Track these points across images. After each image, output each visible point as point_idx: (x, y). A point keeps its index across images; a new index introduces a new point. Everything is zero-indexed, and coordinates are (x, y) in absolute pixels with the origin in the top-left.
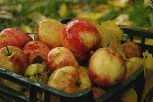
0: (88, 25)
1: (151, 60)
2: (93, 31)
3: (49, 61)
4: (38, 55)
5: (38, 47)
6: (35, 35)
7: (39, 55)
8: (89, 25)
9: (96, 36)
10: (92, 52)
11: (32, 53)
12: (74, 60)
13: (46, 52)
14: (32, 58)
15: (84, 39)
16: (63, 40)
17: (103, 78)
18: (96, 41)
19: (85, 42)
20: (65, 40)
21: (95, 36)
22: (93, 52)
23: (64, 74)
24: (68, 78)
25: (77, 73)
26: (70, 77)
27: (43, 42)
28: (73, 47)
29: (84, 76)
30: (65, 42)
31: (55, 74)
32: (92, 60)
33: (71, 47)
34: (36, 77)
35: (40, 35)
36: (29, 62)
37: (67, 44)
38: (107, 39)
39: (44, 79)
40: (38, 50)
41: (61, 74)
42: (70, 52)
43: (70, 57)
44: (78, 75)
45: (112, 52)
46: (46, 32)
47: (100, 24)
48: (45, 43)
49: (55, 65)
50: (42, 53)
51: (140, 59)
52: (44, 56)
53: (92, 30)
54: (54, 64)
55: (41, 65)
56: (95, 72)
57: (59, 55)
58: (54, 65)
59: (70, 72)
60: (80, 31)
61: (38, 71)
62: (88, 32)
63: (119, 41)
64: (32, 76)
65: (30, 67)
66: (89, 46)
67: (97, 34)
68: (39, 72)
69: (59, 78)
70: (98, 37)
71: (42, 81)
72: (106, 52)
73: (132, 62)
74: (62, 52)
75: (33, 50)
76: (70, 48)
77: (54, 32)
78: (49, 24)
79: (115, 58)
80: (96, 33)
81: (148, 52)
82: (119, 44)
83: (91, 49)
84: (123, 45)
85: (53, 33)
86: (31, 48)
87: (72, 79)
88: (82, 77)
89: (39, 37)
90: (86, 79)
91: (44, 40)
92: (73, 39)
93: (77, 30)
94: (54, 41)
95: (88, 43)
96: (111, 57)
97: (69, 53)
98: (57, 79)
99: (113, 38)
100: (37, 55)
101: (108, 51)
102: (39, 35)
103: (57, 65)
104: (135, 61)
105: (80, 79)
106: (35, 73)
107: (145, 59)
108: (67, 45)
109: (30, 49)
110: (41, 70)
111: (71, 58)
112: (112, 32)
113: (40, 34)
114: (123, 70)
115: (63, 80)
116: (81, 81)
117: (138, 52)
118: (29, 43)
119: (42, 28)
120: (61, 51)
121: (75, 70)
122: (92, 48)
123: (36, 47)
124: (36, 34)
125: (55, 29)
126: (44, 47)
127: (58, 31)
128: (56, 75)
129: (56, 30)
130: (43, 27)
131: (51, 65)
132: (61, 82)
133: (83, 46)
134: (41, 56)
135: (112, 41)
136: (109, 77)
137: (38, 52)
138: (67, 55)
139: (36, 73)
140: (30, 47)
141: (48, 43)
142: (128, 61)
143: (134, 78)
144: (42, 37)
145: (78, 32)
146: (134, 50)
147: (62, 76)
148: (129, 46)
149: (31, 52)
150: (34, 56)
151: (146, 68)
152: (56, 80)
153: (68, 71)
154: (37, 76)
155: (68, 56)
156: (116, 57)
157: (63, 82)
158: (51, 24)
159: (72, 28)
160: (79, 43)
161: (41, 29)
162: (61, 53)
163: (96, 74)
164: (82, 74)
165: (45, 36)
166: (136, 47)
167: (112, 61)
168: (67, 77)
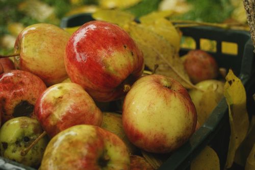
0: (114, 35)
1: (239, 88)
2: (126, 46)
3: (42, 113)
4: (22, 100)
5: (21, 83)
6: (16, 57)
7: (25, 98)
8: (116, 33)
9: (133, 55)
10: (126, 86)
11: (10, 96)
12: (91, 107)
13: (38, 92)
14: (11, 106)
15: (110, 64)
16: (68, 67)
17: (153, 138)
18: (132, 64)
19: (111, 68)
20: (73, 67)
21: (129, 55)
22: (130, 87)
23: (73, 143)
24: (81, 153)
25: (98, 140)
26: (85, 151)
27: (31, 72)
28: (88, 81)
29: (115, 143)
30: (72, 71)
31: (55, 145)
32: (128, 105)
33: (85, 81)
34: (20, 146)
35: (24, 59)
36: (6, 115)
37: (77, 75)
38: (153, 50)
39: (37, 147)
40: (22, 90)
41: (66, 144)
42: (83, 91)
43: (83, 103)
44: (102, 143)
45: (165, 83)
46: (34, 50)
47: (138, 22)
48: (35, 73)
49: (56, 122)
50: (30, 94)
51: (218, 86)
52: (33, 99)
53: (123, 44)
54: (53, 120)
55: (29, 120)
56: (136, 127)
57: (61, 101)
58: (52, 123)
59: (85, 140)
60: (99, 47)
61: (23, 133)
62: (117, 48)
63: (175, 53)
64: (13, 144)
65: (7, 125)
66: (121, 76)
67: (134, 51)
68: (26, 134)
69: (63, 156)
70: (135, 57)
71: (33, 152)
72: (155, 85)
73: (202, 91)
74: (67, 95)
75: (10, 92)
76: (83, 82)
77: (51, 50)
78: (40, 36)
79: (172, 97)
80: (132, 48)
81: (233, 73)
82: (177, 59)
83: (124, 82)
84: (184, 58)
85: (49, 51)
86: (7, 88)
87: (91, 154)
88: (111, 146)
89: (23, 62)
90: (118, 149)
91: (32, 66)
92: (87, 66)
93: (94, 46)
94: (53, 67)
95: (117, 71)
96: (165, 96)
97: (81, 94)
98: (58, 156)
99: (164, 47)
100: (19, 99)
101: (158, 82)
102: (22, 57)
103: (59, 122)
104: (208, 89)
105: (106, 151)
106: (17, 139)
107: (228, 87)
108: (77, 77)
109: (5, 89)
110: (31, 129)
111: (86, 105)
112: (162, 37)
113: (24, 57)
114: (190, 119)
115: (72, 157)
116: (108, 156)
117: (211, 70)
118: (4, 76)
119: (26, 44)
120: (66, 92)
121: (93, 134)
122: (126, 79)
123: (17, 83)
124: (17, 55)
125: (52, 43)
126: (32, 82)
127: (59, 48)
128: (57, 148)
129: (54, 47)
130: (28, 41)
131: (48, 122)
132: (68, 163)
133: (108, 76)
134: (28, 100)
135: (162, 53)
136: (165, 136)
137: (21, 94)
138: (78, 99)
139: (21, 138)
140: (6, 85)
141: (41, 72)
142: (196, 89)
143: (211, 128)
144: (28, 61)
145: (95, 50)
146: (204, 66)
147: (68, 149)
148: (195, 60)
149: (8, 95)
150: (15, 103)
151: (232, 103)
152: (56, 158)
153: (80, 138)
154: (22, 144)
155: (79, 101)
156: (175, 96)
157: (72, 162)
158: (44, 35)
159: (84, 43)
160: (100, 73)
161: (25, 47)
162: (65, 96)
163: (137, 131)
164: (109, 140)
165: (33, 59)
166: (208, 60)
167: (167, 104)
168: (79, 151)
